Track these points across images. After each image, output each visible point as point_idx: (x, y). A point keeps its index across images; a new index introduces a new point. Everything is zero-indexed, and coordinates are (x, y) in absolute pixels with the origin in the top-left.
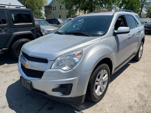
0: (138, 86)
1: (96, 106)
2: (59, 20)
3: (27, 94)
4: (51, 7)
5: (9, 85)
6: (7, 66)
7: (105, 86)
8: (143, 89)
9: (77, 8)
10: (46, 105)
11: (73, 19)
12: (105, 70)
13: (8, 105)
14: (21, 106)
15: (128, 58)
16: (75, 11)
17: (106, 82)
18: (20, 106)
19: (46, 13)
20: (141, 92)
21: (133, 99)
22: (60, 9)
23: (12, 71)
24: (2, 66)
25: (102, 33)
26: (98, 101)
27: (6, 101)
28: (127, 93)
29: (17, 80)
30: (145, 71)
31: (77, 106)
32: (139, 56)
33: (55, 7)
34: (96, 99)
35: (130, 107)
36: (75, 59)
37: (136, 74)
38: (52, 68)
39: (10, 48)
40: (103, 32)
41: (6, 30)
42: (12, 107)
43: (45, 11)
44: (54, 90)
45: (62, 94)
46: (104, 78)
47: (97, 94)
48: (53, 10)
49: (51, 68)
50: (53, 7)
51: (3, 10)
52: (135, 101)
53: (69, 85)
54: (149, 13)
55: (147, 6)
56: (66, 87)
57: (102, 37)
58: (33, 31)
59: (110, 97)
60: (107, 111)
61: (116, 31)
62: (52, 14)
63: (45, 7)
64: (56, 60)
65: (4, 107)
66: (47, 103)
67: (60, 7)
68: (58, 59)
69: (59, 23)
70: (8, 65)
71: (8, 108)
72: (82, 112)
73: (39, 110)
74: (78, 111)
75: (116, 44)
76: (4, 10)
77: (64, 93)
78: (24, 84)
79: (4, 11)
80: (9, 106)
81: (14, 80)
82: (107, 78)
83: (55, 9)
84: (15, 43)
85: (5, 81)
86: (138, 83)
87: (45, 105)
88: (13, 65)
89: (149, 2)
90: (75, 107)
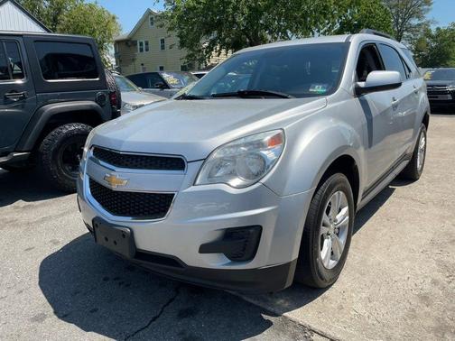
0: (433, 242)
1: (323, 299)
2: (165, 76)
3: (106, 279)
4: (134, 43)
5: (44, 257)
6: (24, 207)
7: (342, 240)
8: (449, 251)
9: (213, 43)
10: (171, 304)
11: (207, 73)
12: (341, 193)
13: (52, 310)
14: (95, 310)
15: (393, 168)
16: (207, 53)
17: (343, 230)
18: (91, 312)
19: (121, 61)
20: (445, 259)
21: (426, 277)
22: (163, 48)
23: (44, 220)
24: (9, 206)
25: (323, 88)
26: (327, 284)
27: (44, 300)
28: (406, 263)
29: (65, 244)
30: (442, 204)
31: (265, 301)
32: (419, 166)
33: (147, 44)
34: (323, 279)
35: (425, 298)
36: (265, 153)
37: (418, 213)
38: (198, 182)
39: (35, 150)
40: (325, 86)
41: (24, 97)
42: (65, 316)
43: (117, 55)
44: (205, 249)
45: (229, 261)
46: (339, 217)
47: (325, 265)
48: (141, 50)
49: (195, 181)
50: (141, 44)
51: (14, 38)
52: (435, 282)
53: (251, 231)
54: (418, 56)
55: (412, 36)
56: (243, 238)
57: (328, 97)
58: (100, 100)
59: (358, 275)
60: (360, 312)
61: (362, 84)
62: (138, 63)
63: (118, 43)
64: (210, 159)
65: (39, 318)
66: (173, 299)
67: (163, 41)
68: (215, 155)
69: (165, 85)
70: (28, 203)
71: (52, 320)
72: (285, 317)
73: (154, 319)
74: (272, 316)
75: (364, 120)
76: (17, 38)
77: (235, 258)
78: (106, 239)
79: (16, 43)
80: (55, 313)
81: (56, 243)
82: (348, 217)
83: (147, 50)
84: (50, 136)
85: (27, 247)
86: (430, 236)
87: (168, 304)
88: (44, 205)
89: (419, 25)
90: (261, 305)
